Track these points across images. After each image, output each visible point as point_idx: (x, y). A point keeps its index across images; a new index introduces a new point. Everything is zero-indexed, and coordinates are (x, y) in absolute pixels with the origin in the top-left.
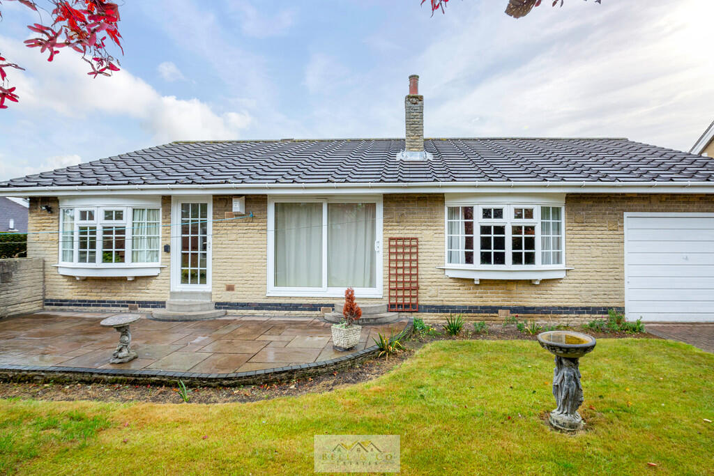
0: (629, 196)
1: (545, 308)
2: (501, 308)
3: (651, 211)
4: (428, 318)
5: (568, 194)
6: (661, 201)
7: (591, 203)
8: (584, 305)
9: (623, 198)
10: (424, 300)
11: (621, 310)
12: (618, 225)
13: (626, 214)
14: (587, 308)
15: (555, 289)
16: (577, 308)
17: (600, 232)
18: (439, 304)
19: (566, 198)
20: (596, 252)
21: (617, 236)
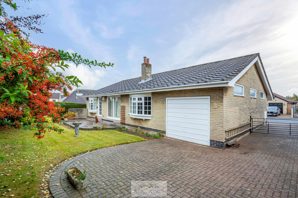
0: (167, 92)
1: (147, 128)
2: (138, 126)
3: (174, 97)
4: (127, 127)
5: (152, 92)
6: (177, 93)
7: (157, 95)
8: (155, 129)
9: (165, 93)
10: (126, 122)
11: (165, 132)
12: (164, 102)
13: (167, 98)
14: (156, 130)
15: (149, 122)
16: (154, 129)
17: (159, 105)
18: (128, 123)
19: (152, 94)
20: (158, 111)
21: (163, 106)
